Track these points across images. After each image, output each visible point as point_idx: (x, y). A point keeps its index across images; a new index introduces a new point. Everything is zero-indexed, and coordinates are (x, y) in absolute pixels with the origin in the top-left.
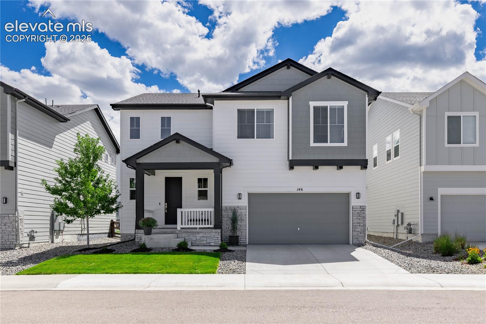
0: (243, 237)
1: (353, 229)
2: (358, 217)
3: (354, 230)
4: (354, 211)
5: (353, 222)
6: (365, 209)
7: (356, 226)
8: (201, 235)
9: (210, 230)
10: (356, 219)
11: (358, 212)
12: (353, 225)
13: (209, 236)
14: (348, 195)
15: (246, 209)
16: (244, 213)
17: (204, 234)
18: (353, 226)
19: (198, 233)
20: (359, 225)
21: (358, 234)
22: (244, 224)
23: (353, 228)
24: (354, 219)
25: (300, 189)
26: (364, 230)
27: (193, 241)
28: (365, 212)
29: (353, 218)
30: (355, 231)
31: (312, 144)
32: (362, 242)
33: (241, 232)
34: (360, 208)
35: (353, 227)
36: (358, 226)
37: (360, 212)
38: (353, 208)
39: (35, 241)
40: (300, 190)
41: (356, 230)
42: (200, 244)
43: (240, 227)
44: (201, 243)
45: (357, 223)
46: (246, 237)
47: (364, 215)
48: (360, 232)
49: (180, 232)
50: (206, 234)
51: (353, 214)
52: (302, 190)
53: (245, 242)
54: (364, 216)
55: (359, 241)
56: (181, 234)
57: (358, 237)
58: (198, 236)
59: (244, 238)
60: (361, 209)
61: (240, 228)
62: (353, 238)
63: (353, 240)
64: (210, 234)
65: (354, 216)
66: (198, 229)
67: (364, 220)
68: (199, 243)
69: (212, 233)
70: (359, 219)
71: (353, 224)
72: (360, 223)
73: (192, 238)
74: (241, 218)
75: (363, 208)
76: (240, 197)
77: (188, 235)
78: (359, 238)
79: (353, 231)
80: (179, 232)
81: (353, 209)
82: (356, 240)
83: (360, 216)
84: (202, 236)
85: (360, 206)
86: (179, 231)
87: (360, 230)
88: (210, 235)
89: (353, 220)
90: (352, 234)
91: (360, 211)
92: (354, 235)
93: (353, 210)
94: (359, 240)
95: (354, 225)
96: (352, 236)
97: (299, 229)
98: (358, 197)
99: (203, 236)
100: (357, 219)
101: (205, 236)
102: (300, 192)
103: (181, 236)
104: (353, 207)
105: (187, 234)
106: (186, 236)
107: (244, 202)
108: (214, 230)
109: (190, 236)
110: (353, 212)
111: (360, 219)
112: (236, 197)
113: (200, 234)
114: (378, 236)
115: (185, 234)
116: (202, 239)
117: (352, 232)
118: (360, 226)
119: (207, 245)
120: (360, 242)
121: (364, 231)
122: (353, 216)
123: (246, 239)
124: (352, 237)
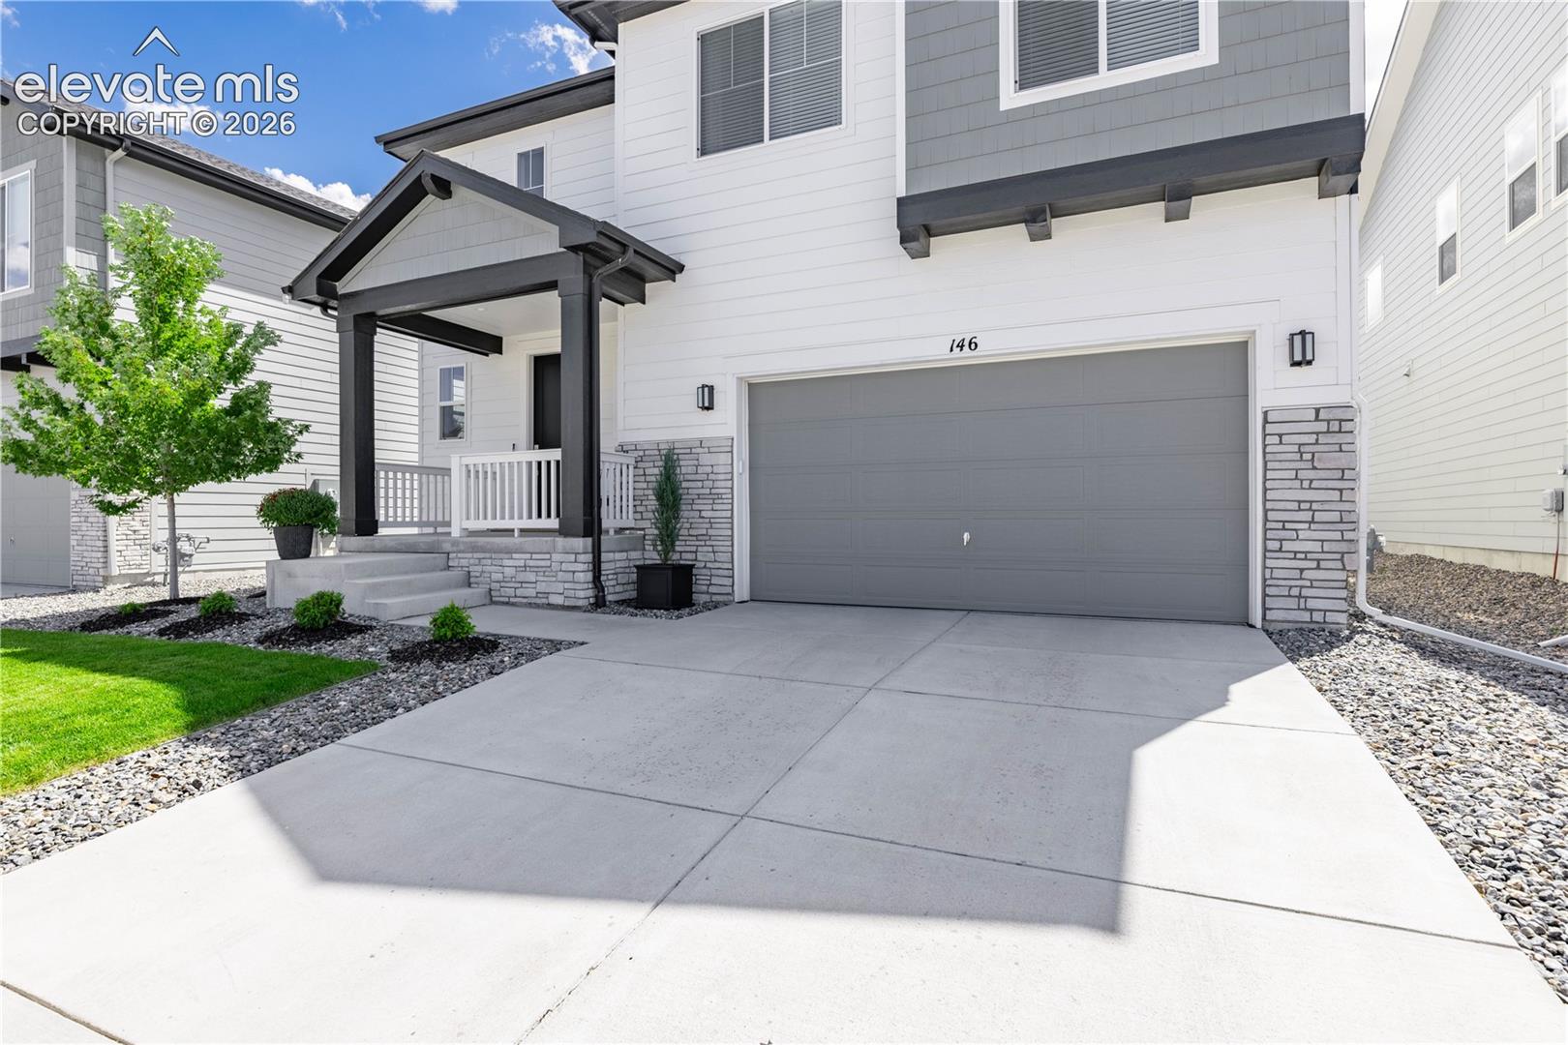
0: (720, 572)
1: (1265, 539)
2: (1302, 474)
3: (1273, 545)
4: (1276, 439)
5: (1265, 500)
6: (1346, 426)
7: (1287, 526)
8: (519, 559)
9: (546, 542)
10: (1288, 484)
11: (1300, 445)
12: (1266, 520)
13: (542, 563)
14: (1238, 353)
15: (732, 452)
16: (721, 469)
17: (528, 556)
18: (1269, 525)
19: (509, 552)
20: (1307, 516)
21: (1302, 570)
22: (724, 514)
23: (1270, 534)
24: (1276, 484)
25: (966, 343)
26: (1343, 547)
27: (495, 586)
28: (1347, 438)
29: (1265, 480)
30: (1280, 550)
31: (1011, 97)
32: (1331, 617)
33: (710, 549)
34: (1317, 419)
35: (1265, 530)
36: (1306, 526)
37: (1317, 443)
38: (1266, 421)
39: (192, 568)
40: (966, 348)
41: (1287, 546)
42: (516, 596)
43: (708, 526)
44: (519, 592)
45: (1295, 506)
46: (732, 569)
47: (1342, 460)
48: (1318, 561)
49: (455, 549)
50: (534, 556)
51: (1268, 457)
52: (973, 345)
53: (729, 590)
54: (1343, 464)
55: (1311, 611)
56: (459, 555)
57: (1302, 587)
58: (510, 565)
59: (726, 573)
60: (1322, 427)
61: (711, 532)
62: (1269, 591)
63: (1270, 603)
64: (548, 556)
65: (1277, 465)
66: (516, 534)
67: (1341, 490)
68: (511, 592)
69: (555, 552)
70: (1306, 484)
71: (1266, 511)
72: (1315, 506)
73: (490, 573)
74: (713, 491)
75: (1335, 423)
76: (707, 399)
77: (480, 559)
78: (1305, 592)
79: (1265, 550)
80: (453, 545)
81: (1270, 428)
82: (1292, 603)
83: (1314, 468)
84: (522, 563)
85: (1317, 411)
86: (455, 543)
87: (1317, 547)
88: (548, 563)
89: (1265, 490)
90: (1265, 567)
91: (1312, 439)
92: (1277, 574)
93: (1265, 435)
94: (1311, 604)
95: (1271, 515)
96: (1265, 580)
97: (966, 536)
98: (1298, 357)
99: (525, 566)
100: (1297, 484)
101: (531, 563)
102: (966, 357)
103: (456, 564)
104: (1265, 413)
105: (476, 555)
106: (472, 561)
107: (728, 421)
108: (560, 541)
109: (484, 562)
110: (1265, 446)
111: (1315, 484)
112: (692, 400)
113: (514, 556)
114: (1463, 566)
115: (470, 555)
116: (521, 577)
117: (1265, 557)
118: (1313, 521)
119: (538, 601)
120: (1318, 617)
121: (1343, 554)
122: (1270, 465)
123: (733, 577)
124: (1265, 586)
